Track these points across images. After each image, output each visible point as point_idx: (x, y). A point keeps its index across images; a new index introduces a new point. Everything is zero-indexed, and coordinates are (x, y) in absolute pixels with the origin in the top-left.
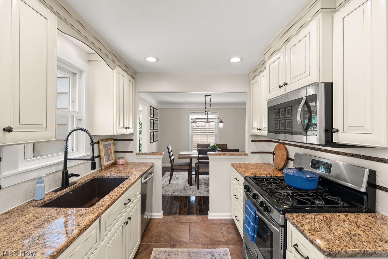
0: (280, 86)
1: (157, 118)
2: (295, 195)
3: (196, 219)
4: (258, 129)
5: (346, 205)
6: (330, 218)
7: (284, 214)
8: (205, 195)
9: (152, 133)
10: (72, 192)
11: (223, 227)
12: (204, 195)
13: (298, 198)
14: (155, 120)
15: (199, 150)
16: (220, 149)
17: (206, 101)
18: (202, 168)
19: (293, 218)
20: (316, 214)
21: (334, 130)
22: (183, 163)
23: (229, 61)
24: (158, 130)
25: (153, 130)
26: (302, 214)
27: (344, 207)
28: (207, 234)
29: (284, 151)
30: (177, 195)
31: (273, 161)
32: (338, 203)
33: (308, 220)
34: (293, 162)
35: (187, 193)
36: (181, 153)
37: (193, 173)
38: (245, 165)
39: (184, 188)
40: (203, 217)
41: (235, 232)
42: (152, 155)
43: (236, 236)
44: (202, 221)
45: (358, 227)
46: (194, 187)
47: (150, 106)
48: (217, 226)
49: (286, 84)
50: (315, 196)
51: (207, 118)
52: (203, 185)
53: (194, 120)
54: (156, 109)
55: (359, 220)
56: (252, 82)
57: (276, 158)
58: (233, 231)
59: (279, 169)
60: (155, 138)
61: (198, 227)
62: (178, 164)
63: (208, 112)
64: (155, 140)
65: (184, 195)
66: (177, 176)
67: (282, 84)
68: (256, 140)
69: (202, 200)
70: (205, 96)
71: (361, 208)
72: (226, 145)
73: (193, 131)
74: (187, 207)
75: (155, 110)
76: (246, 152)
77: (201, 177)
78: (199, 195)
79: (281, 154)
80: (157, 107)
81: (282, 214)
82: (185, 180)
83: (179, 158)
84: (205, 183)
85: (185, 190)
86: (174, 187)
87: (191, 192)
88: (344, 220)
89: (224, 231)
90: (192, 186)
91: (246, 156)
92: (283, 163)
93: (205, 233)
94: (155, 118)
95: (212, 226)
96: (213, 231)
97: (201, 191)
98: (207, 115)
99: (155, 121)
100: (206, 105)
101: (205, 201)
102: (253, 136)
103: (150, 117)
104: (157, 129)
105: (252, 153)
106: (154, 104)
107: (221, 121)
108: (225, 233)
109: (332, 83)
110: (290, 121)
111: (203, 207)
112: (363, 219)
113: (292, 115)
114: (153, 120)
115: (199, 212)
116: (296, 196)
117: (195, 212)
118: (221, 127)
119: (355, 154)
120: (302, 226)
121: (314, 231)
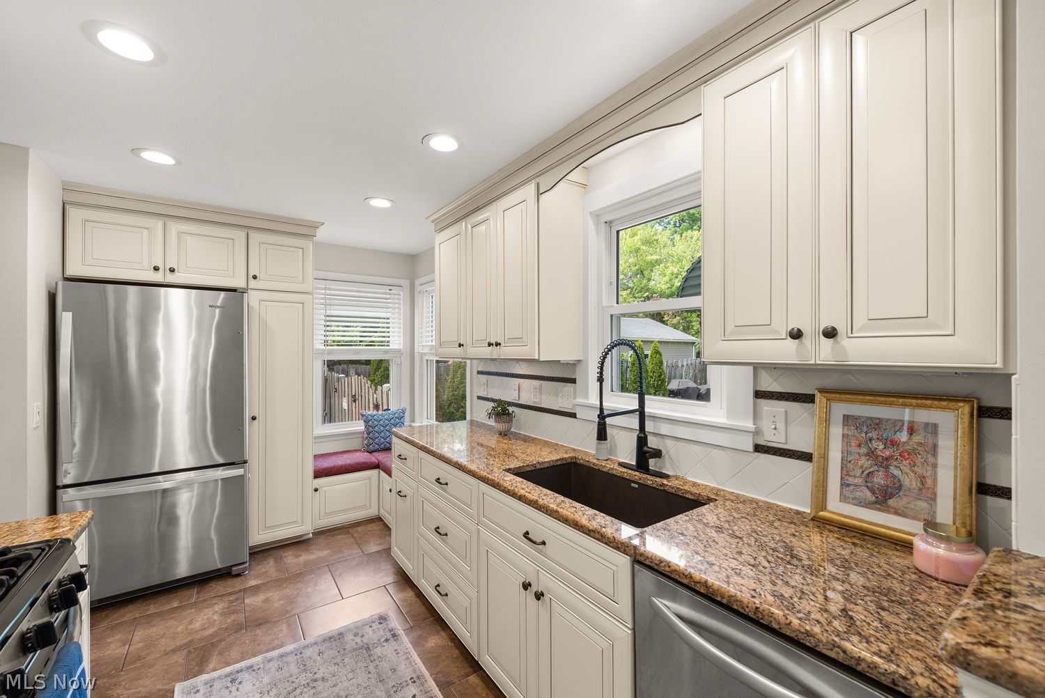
10: (637, 486)
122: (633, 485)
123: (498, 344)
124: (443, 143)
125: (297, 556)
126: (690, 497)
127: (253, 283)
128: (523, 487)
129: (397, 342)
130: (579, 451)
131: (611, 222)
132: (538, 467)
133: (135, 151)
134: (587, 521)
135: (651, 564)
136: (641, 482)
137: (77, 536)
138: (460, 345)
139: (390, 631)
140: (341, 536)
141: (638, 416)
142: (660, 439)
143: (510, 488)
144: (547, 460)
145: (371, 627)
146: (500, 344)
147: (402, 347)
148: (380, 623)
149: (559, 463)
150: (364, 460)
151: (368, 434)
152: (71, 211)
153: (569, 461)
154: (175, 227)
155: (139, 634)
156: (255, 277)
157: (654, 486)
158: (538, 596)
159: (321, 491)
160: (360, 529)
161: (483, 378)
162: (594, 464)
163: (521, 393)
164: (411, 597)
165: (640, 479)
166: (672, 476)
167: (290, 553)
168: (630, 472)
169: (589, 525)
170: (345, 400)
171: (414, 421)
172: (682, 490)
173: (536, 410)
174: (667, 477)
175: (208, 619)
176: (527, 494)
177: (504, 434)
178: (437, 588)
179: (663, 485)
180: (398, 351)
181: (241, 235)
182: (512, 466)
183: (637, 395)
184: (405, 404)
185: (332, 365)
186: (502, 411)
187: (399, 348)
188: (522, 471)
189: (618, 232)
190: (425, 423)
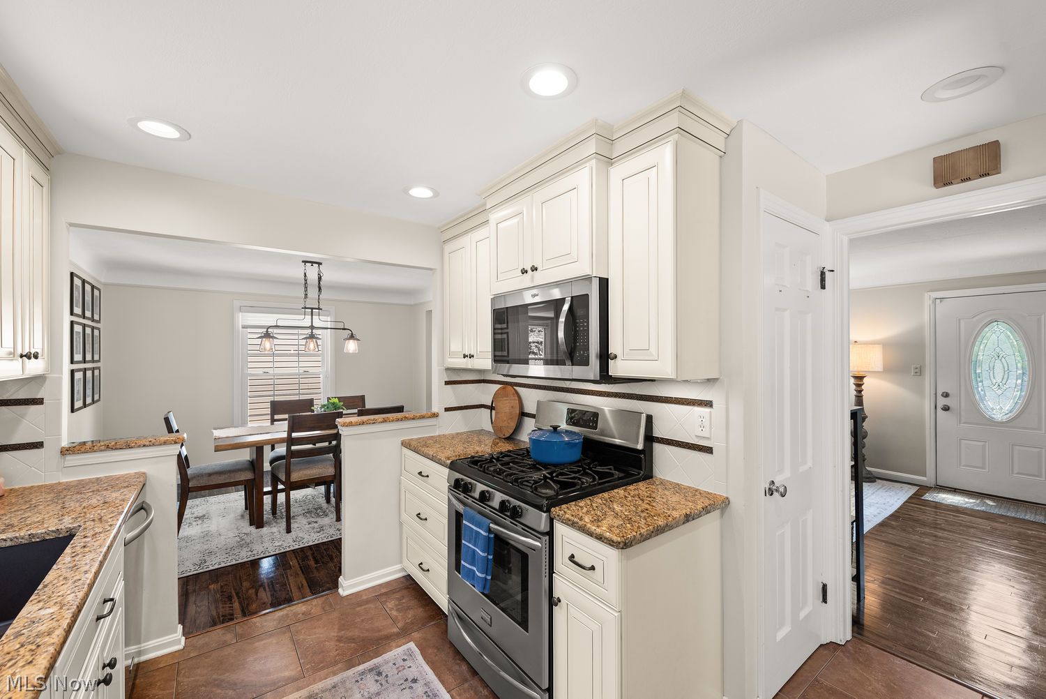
0: (524, 272)
1: (96, 317)
2: (554, 475)
3: (304, 609)
4: (465, 356)
5: (621, 475)
6: (609, 498)
7: (548, 511)
8: (314, 543)
9: (79, 375)
11: (386, 601)
12: (311, 544)
13: (561, 478)
14: (89, 326)
15: (293, 416)
16: (356, 411)
17: (305, 276)
18: (300, 470)
19: (565, 512)
20: (591, 498)
21: (612, 355)
22: (228, 465)
23: (406, 191)
24: (99, 361)
25: (84, 361)
26: (574, 503)
27: (620, 478)
28: (350, 634)
29: (515, 400)
30: (216, 567)
31: (492, 423)
32: (612, 475)
33: (585, 510)
34: (533, 420)
35: (255, 552)
36: (217, 433)
37: (266, 489)
38: (436, 440)
39: (239, 540)
40: (327, 599)
41: (419, 601)
42: (139, 446)
43: (421, 609)
44: (327, 608)
45: (643, 500)
46: (275, 530)
47: (72, 275)
48: (372, 606)
49: (534, 269)
50: (581, 471)
51: (310, 324)
52: (300, 518)
53: (267, 331)
54: (93, 287)
55: (640, 492)
56: (449, 247)
57: (499, 416)
58: (413, 602)
59: (504, 439)
60: (89, 392)
61: (320, 627)
62: (207, 471)
63: (312, 309)
64: (89, 400)
65: (246, 560)
66: (199, 511)
67: (528, 268)
68: (455, 380)
69: (311, 558)
70: (303, 262)
71: (639, 474)
72: (363, 398)
73: (250, 365)
74: (267, 590)
75: (88, 288)
76: (435, 409)
77: (295, 494)
78: (297, 547)
79: (507, 406)
80: (98, 281)
81: (545, 512)
82: (232, 515)
83: (217, 449)
84: (306, 511)
85: (243, 543)
86: (198, 547)
87: (266, 545)
88: (626, 497)
89: (391, 609)
90: (265, 529)
91: (434, 419)
92: (513, 425)
93: (343, 632)
94: (88, 318)
95: (358, 609)
96: (363, 621)
97: (301, 535)
98: (310, 317)
99: (88, 331)
100: (306, 287)
101: (319, 557)
102: (449, 372)
103: (72, 313)
104: (96, 357)
105: (447, 410)
106: (87, 270)
107: (352, 334)
108: (394, 613)
109: (608, 279)
110: (505, 336)
111: (316, 574)
112: (643, 489)
113: (507, 326)
114: (84, 326)
115: (308, 590)
116: (557, 476)
117: (295, 593)
118: (351, 352)
119: (628, 394)
120: (581, 519)
121: (598, 521)
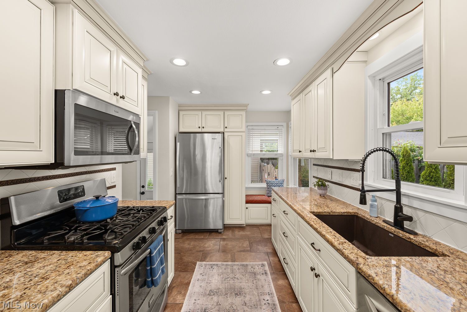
10: (393, 236)
122: (390, 234)
123: (314, 151)
124: (283, 62)
125: (239, 232)
126: (429, 250)
127: (226, 130)
128: (314, 221)
129: (281, 150)
130: (362, 210)
131: (383, 79)
132: (331, 214)
133: (191, 92)
134: (337, 244)
135: (364, 276)
136: (395, 233)
137: (170, 207)
138: (300, 152)
139: (265, 271)
140: (255, 228)
141: (395, 194)
142: (413, 210)
143: (307, 220)
144: (337, 211)
145: (258, 266)
146: (315, 151)
147: (283, 153)
148: (262, 266)
149: (346, 214)
150: (265, 199)
151: (268, 189)
152: (181, 112)
153: (353, 214)
154: (204, 113)
155: (192, 243)
156: (226, 127)
157: (404, 238)
158: (317, 276)
159: (249, 209)
160: (263, 227)
161: (316, 167)
162: (367, 218)
163: (333, 176)
164: (276, 261)
165: (395, 232)
166: (421, 235)
167: (237, 230)
168: (389, 226)
169: (337, 246)
170: (266, 174)
171: (288, 186)
172: (423, 244)
173: (339, 185)
174: (415, 234)
175: (209, 245)
176: (314, 225)
177: (323, 196)
178: (284, 260)
179: (410, 238)
180: (282, 155)
181: (221, 113)
182: (316, 211)
183: (395, 181)
184: (285, 177)
185: (262, 160)
186: (322, 184)
187: (282, 153)
188: (321, 214)
189: (389, 84)
190: (293, 186)
